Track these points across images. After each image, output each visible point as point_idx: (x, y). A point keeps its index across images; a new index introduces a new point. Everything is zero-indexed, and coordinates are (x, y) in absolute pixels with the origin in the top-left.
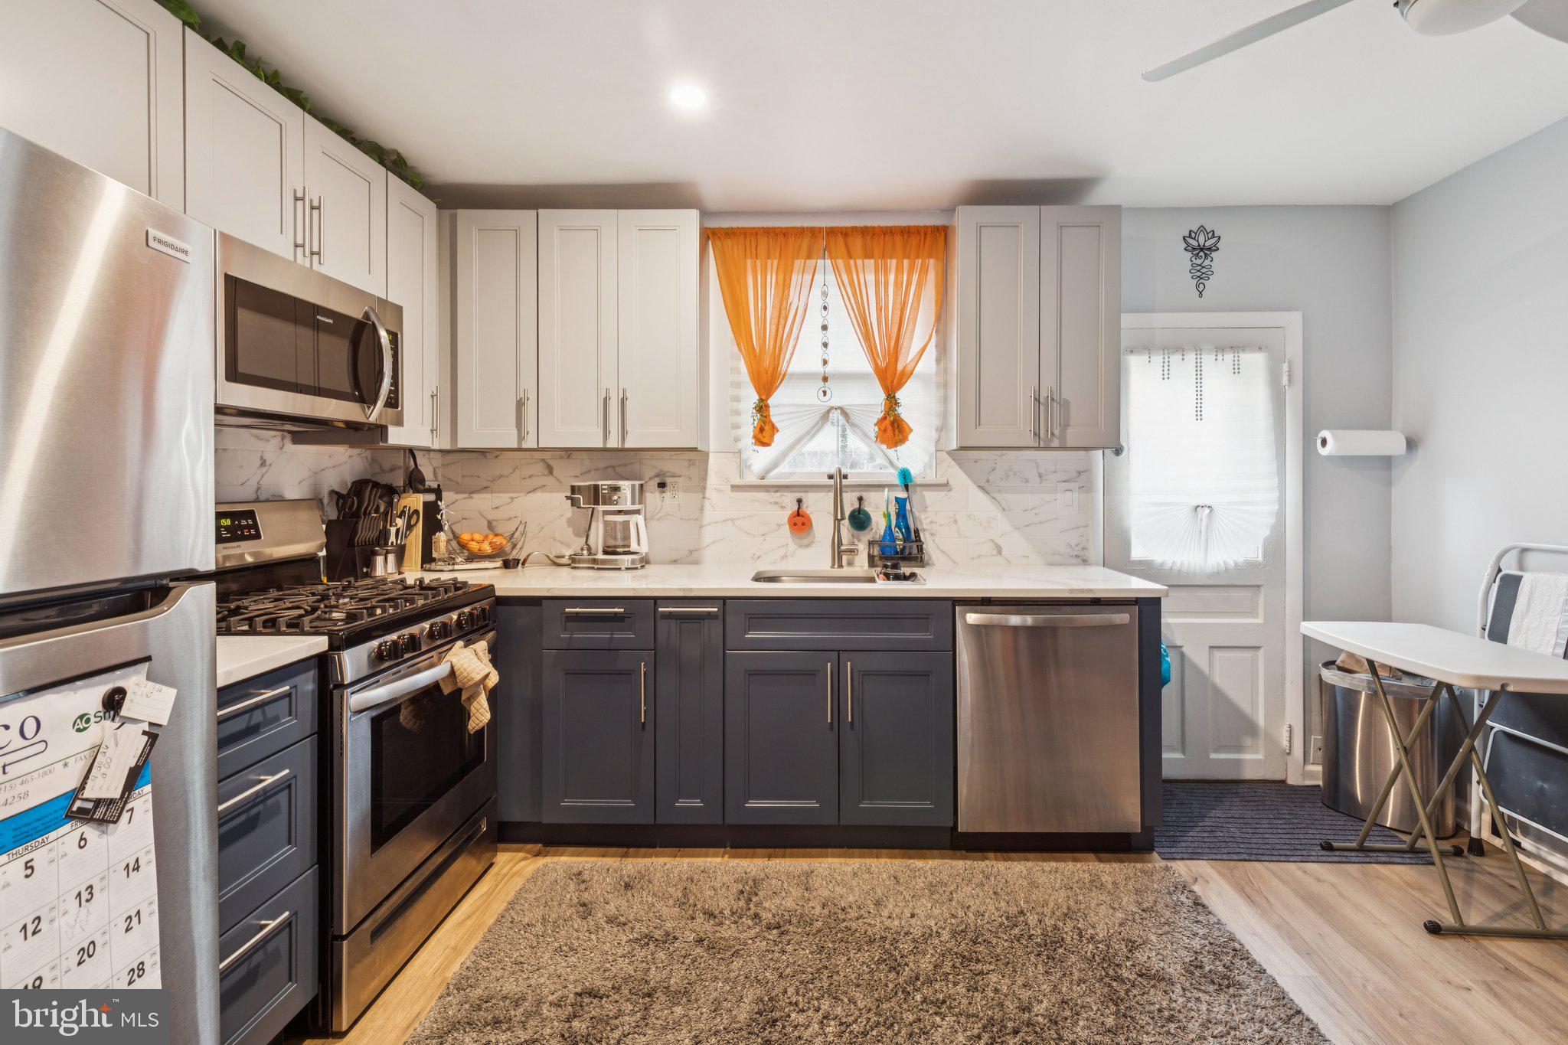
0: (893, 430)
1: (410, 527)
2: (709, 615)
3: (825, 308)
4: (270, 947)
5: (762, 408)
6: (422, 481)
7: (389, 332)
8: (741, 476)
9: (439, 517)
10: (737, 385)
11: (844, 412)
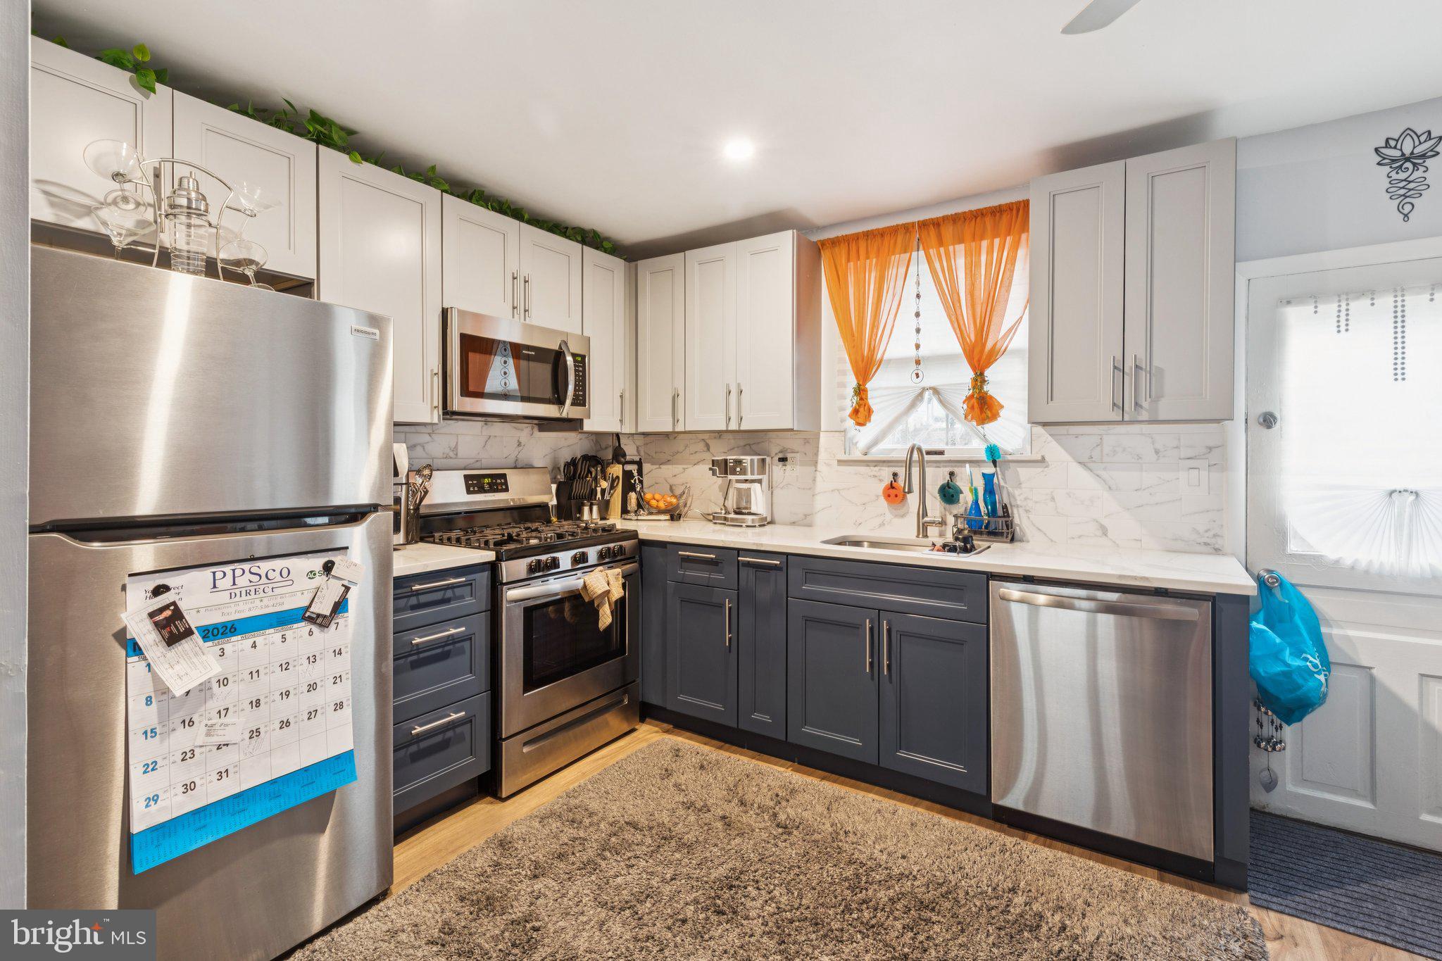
0: (982, 407)
1: (612, 487)
2: (775, 567)
3: (918, 296)
4: (458, 730)
5: (860, 392)
6: (624, 455)
7: (574, 355)
8: (846, 452)
9: (633, 481)
10: (843, 373)
11: (936, 391)
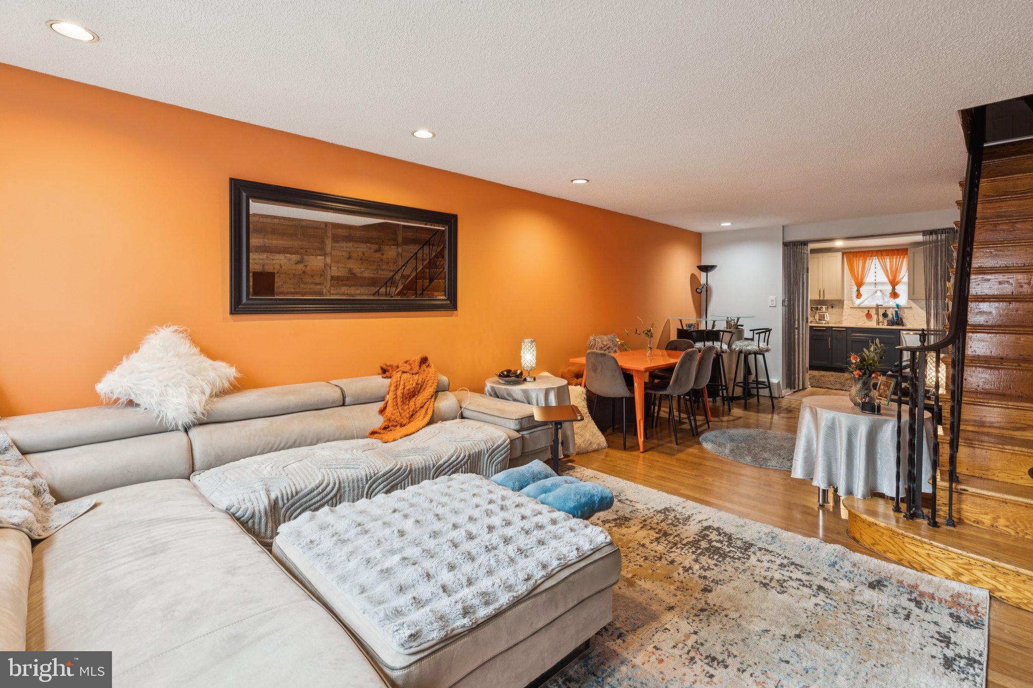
0: (895, 295)
2: (844, 330)
3: (875, 267)
5: (858, 291)
8: (853, 305)
10: (852, 286)
11: (881, 291)
